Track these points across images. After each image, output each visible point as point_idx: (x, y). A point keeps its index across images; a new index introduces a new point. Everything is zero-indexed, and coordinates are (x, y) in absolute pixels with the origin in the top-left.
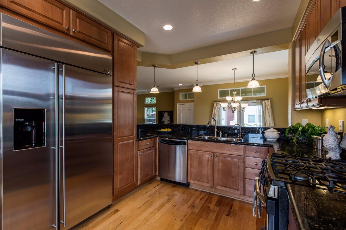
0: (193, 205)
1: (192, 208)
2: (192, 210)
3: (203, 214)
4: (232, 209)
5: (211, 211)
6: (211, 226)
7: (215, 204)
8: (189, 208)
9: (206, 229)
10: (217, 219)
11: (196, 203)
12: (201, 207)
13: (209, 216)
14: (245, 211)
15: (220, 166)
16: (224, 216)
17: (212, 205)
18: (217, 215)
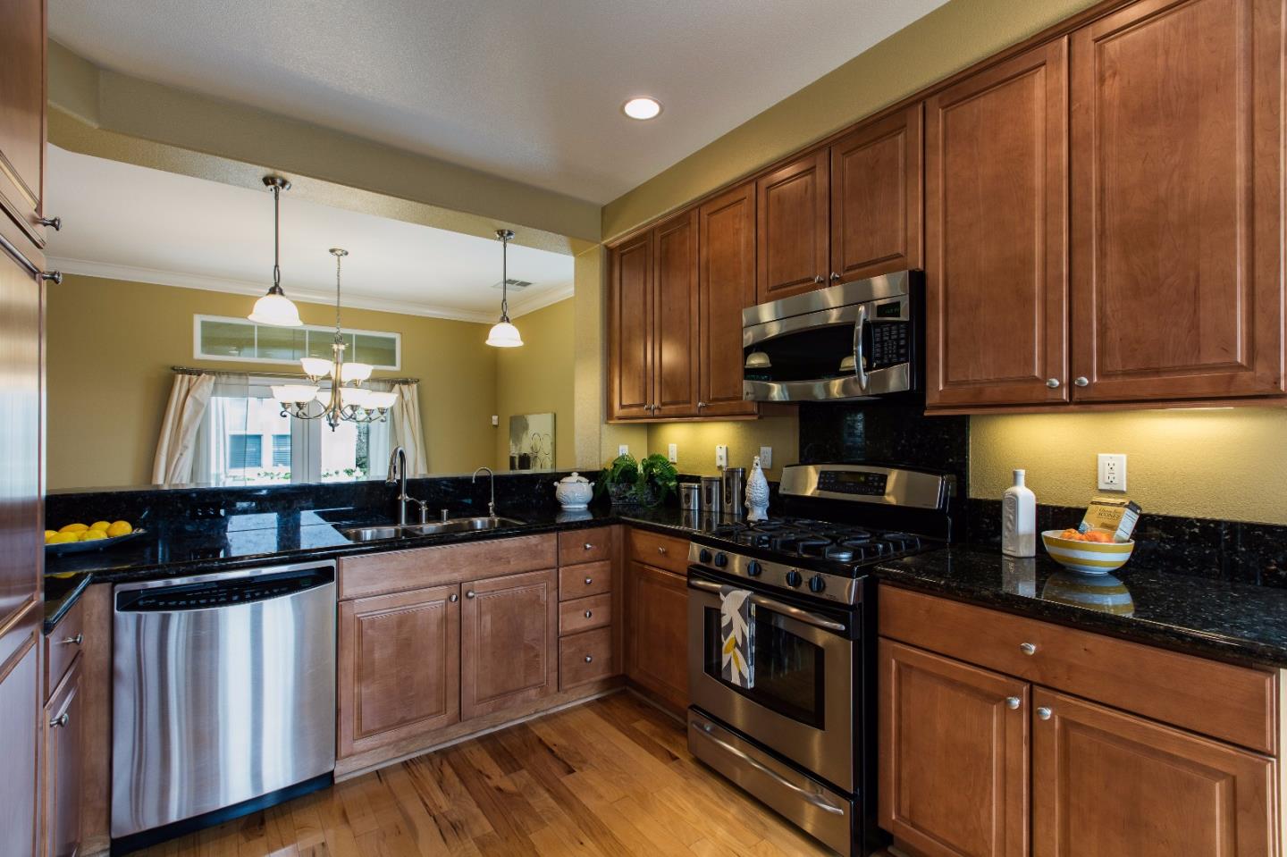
0: (444, 823)
1: (460, 833)
2: (467, 838)
3: (517, 819)
4: (554, 749)
5: (520, 795)
6: (580, 827)
7: (499, 769)
8: (448, 840)
9: (582, 843)
10: (565, 800)
11: (443, 811)
12: (479, 805)
13: (537, 810)
14: (582, 733)
15: (485, 627)
16: (567, 780)
17: (498, 777)
18: (548, 790)
